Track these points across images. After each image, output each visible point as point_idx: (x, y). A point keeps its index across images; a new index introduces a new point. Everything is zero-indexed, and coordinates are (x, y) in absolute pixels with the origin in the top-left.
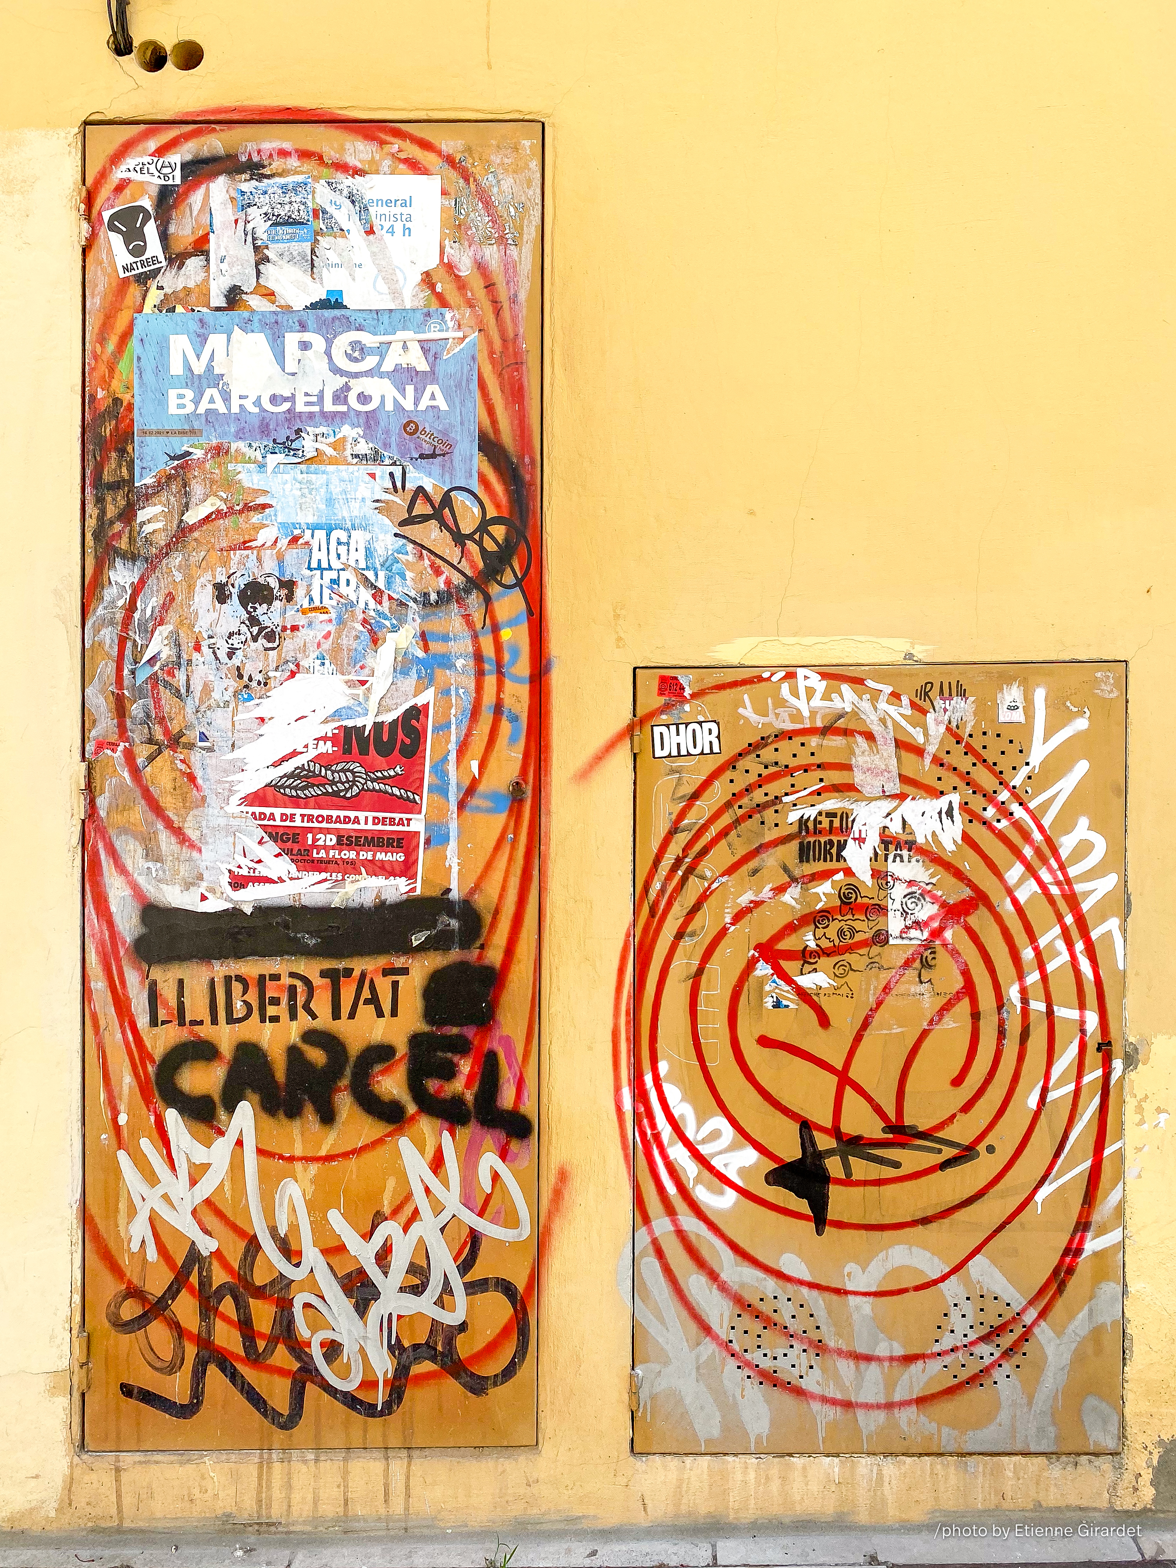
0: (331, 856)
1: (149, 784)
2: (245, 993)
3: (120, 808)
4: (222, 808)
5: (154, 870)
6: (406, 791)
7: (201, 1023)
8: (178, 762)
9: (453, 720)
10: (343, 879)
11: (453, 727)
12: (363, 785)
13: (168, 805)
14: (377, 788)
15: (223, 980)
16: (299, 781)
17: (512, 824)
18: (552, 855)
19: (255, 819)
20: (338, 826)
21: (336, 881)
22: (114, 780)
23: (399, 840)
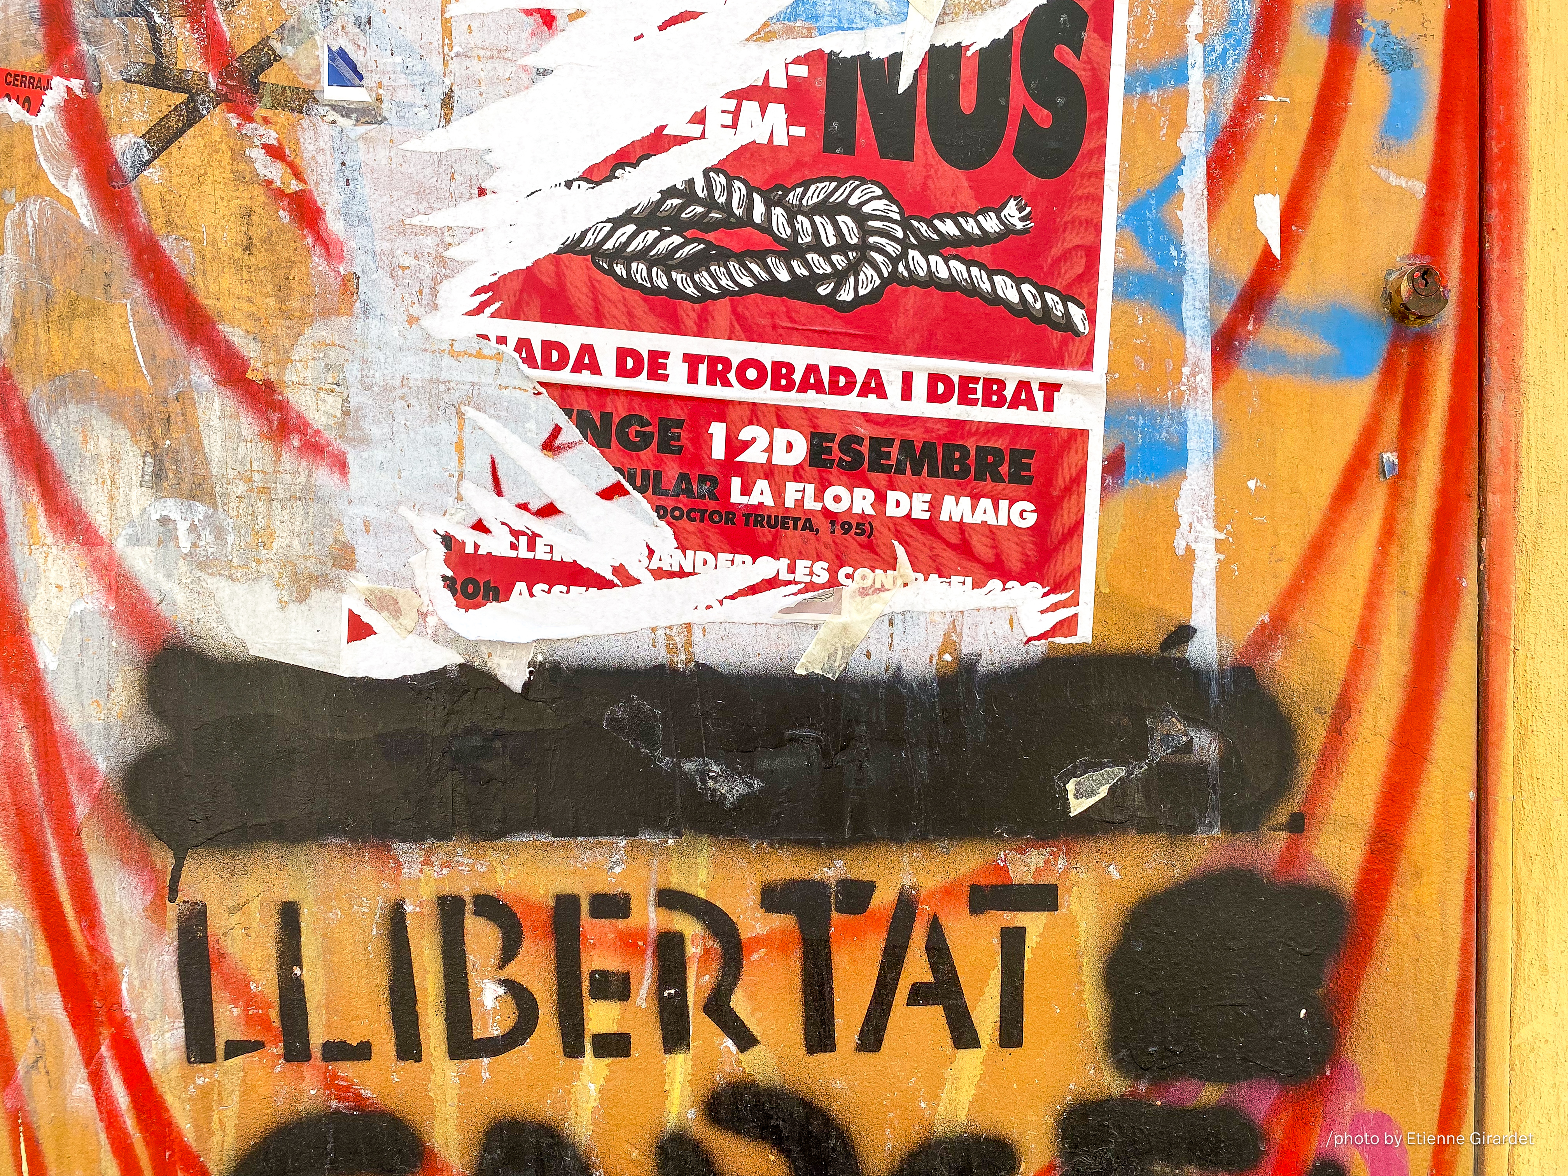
0: (789, 503)
1: (158, 226)
2: (509, 952)
3: (60, 306)
4: (412, 320)
5: (182, 527)
6: (1041, 289)
7: (362, 1052)
8: (257, 154)
9: (1196, 52)
10: (833, 582)
11: (1196, 76)
12: (894, 261)
13: (226, 304)
14: (943, 274)
15: (430, 909)
16: (677, 240)
17: (1392, 419)
18: (1527, 526)
19: (530, 361)
20: (812, 399)
21: (810, 587)
22: (33, 208)
23: (1018, 458)
